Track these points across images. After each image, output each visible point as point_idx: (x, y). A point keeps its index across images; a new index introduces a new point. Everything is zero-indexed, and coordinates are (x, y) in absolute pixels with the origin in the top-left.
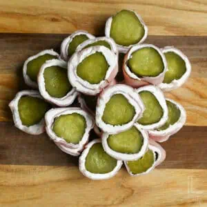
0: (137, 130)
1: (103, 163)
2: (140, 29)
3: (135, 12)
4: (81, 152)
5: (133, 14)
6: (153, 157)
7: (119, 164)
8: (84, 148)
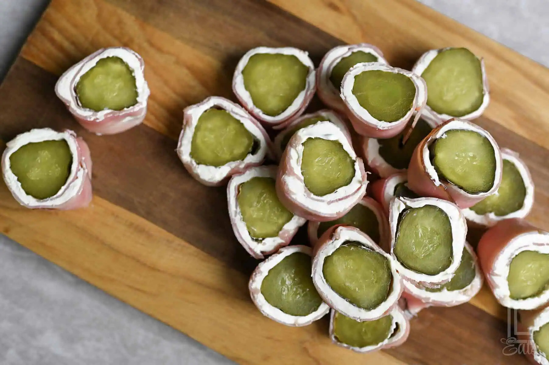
0: (389, 268)
1: (296, 294)
2: (477, 94)
3: (483, 63)
4: (266, 256)
5: (477, 64)
6: (389, 328)
7: (323, 310)
8: (276, 251)
